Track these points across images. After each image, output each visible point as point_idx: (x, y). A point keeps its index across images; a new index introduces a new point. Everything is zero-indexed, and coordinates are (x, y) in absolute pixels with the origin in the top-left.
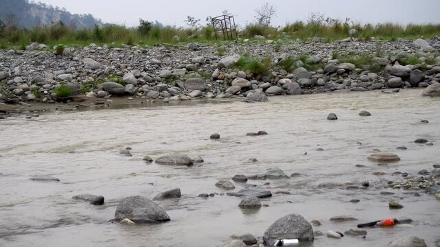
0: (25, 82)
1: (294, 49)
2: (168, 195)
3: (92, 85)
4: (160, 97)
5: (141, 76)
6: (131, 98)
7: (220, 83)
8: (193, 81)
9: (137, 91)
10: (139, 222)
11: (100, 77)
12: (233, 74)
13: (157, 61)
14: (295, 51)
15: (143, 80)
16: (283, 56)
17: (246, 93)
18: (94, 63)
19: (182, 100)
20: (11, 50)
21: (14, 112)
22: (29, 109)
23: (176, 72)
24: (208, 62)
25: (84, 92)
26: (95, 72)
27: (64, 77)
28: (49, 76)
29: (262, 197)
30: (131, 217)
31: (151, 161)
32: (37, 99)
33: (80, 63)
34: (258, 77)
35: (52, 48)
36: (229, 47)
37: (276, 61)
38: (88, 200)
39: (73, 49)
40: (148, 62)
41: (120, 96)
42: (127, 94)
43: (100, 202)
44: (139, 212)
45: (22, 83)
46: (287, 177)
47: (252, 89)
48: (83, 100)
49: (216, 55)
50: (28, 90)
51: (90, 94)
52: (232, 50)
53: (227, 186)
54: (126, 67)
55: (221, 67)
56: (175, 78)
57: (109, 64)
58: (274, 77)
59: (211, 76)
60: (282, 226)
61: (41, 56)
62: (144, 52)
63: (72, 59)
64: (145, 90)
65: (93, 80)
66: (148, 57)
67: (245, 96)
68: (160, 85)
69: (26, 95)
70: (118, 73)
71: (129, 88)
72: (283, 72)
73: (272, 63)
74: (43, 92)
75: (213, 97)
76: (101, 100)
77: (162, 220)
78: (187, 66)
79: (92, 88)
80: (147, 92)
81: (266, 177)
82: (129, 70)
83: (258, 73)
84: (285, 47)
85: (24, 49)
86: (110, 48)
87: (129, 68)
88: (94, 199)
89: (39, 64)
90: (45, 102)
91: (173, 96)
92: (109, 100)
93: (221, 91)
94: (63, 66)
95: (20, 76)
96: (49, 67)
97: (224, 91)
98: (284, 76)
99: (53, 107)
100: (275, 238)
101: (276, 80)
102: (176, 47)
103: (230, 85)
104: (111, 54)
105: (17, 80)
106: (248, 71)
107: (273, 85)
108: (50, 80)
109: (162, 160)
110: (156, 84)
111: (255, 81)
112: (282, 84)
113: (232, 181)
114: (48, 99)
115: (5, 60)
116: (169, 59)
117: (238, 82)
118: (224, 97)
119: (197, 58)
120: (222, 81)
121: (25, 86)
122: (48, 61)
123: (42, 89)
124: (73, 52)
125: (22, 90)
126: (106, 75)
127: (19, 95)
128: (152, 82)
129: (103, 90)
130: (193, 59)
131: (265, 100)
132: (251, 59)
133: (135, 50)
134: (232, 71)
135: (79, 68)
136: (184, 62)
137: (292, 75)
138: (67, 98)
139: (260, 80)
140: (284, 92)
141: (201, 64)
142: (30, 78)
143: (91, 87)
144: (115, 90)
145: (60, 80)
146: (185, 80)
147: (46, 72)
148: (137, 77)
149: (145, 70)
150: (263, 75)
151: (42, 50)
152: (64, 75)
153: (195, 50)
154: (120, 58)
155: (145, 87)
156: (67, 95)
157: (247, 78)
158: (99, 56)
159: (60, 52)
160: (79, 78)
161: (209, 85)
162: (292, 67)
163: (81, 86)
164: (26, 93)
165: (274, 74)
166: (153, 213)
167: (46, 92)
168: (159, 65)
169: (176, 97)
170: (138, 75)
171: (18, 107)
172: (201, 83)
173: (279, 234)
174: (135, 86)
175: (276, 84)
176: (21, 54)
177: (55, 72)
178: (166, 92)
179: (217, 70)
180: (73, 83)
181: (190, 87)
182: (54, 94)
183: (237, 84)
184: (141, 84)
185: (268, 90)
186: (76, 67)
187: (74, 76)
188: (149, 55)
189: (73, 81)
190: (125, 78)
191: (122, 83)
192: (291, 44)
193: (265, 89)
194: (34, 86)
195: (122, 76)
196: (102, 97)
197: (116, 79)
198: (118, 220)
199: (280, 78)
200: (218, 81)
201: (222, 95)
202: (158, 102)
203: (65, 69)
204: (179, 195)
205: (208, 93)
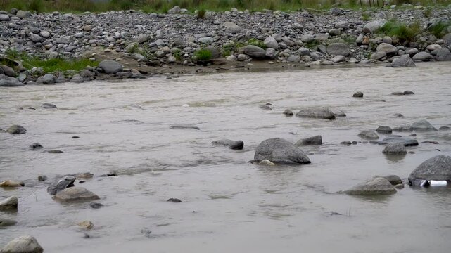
0: (166, 45)
1: (445, 14)
2: (308, 142)
3: (232, 49)
4: (301, 61)
5: (282, 41)
6: (272, 62)
7: (364, 49)
8: (336, 46)
9: (278, 55)
10: (279, 163)
11: (240, 41)
12: (378, 39)
13: (299, 25)
14: (446, 17)
15: (284, 45)
16: (433, 21)
17: (391, 58)
18: (234, 27)
19: (324, 65)
20: (154, 14)
21: (156, 73)
22: (170, 70)
23: (319, 37)
24: (352, 26)
25: (224, 56)
26: (236, 35)
27: (204, 40)
28: (190, 39)
29: (407, 145)
30: (271, 159)
31: (291, 114)
32: (178, 62)
33: (221, 26)
34: (406, 43)
35: (193, 12)
36: (375, 12)
37: (425, 27)
38: (227, 145)
39: (214, 13)
40: (290, 26)
41: (260, 60)
42: (268, 58)
43: (239, 146)
44: (279, 153)
45: (163, 46)
46: (435, 130)
47: (398, 55)
48: (223, 64)
49: (361, 19)
50: (169, 53)
51: (230, 58)
52: (378, 15)
53: (371, 136)
54: (267, 31)
55: (366, 32)
56: (317, 42)
57: (250, 28)
58: (423, 43)
59: (355, 41)
60: (430, 166)
61: (182, 19)
62: (286, 17)
63: (212, 23)
64: (286, 54)
65: (234, 43)
66: (290, 21)
67: (391, 62)
68: (302, 49)
69: (167, 57)
70: (258, 37)
71: (270, 52)
72: (432, 37)
73: (421, 28)
74: (184, 54)
75: (357, 63)
76: (241, 64)
77: (302, 162)
78: (330, 30)
79: (233, 52)
80: (288, 57)
81: (412, 129)
82: (271, 34)
83: (405, 39)
84: (435, 12)
85: (166, 13)
86: (252, 13)
87: (270, 32)
88: (234, 144)
89: (181, 27)
90: (185, 65)
91: (315, 60)
92: (249, 64)
93: (365, 56)
94: (204, 29)
95: (161, 39)
96: (190, 30)
97: (368, 57)
98: (434, 42)
99: (193, 69)
100: (421, 179)
101: (425, 46)
102: (319, 12)
103: (374, 50)
104: (252, 18)
105: (158, 42)
106: (394, 37)
107: (421, 51)
108: (191, 43)
109: (303, 114)
110: (298, 49)
111: (402, 47)
112: (430, 50)
113: (376, 132)
114: (189, 62)
115: (147, 23)
116: (311, 24)
117: (384, 48)
118: (368, 63)
119: (341, 23)
120: (366, 47)
121: (166, 48)
122: (189, 25)
123: (183, 52)
124: (215, 15)
125: (163, 52)
126: (247, 39)
127: (161, 58)
128: (294, 47)
129: (244, 53)
130: (337, 24)
131: (412, 65)
132: (398, 25)
133: (277, 14)
134: (378, 36)
135: (220, 31)
136: (327, 26)
137: (442, 41)
138: (207, 61)
139: (408, 46)
140: (433, 58)
141: (345, 29)
142: (171, 40)
143: (231, 50)
144: (256, 54)
145: (201, 43)
146: (327, 45)
147: (187, 35)
148: (278, 41)
149: (287, 35)
150: (410, 40)
151: (183, 14)
152: (205, 38)
153: (339, 15)
154: (262, 22)
155: (286, 52)
156: (207, 58)
157: (393, 44)
158: (240, 20)
159: (201, 16)
160: (219, 42)
161: (353, 50)
162: (443, 32)
163: (222, 50)
164: (167, 55)
165: (423, 39)
166: (294, 155)
167: (186, 55)
168: (301, 29)
169: (318, 62)
170: (279, 39)
171: (159, 69)
172: (344, 48)
173: (426, 175)
174: (276, 50)
175: (424, 50)
176: (164, 17)
177: (196, 36)
178: (307, 56)
179: (361, 35)
180: (213, 47)
181: (334, 52)
182: (194, 57)
183: (382, 50)
184: (282, 48)
185: (415, 56)
186: (217, 30)
187: (215, 40)
188: (291, 19)
189: (213, 44)
190: (266, 42)
191: (262, 47)
192: (442, 9)
193: (412, 55)
194: (175, 49)
195: (263, 40)
196: (243, 60)
197: (257, 43)
198: (257, 161)
199: (429, 44)
200: (362, 46)
201: (366, 60)
202: (300, 65)
203: (206, 32)
204: (320, 142)
205: (352, 58)
